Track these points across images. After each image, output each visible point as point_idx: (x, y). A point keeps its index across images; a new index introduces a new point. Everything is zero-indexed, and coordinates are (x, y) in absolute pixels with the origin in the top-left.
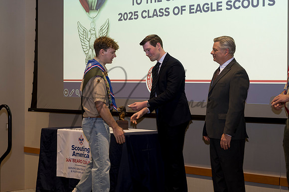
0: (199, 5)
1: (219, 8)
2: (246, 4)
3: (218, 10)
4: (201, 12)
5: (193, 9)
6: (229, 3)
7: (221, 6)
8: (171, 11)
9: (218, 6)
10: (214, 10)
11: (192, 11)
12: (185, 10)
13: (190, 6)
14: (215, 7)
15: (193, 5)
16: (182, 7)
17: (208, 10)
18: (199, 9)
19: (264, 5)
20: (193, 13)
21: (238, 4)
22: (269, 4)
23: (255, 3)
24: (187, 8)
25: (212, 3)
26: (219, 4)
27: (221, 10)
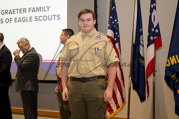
0: (20, 18)
1: (31, 20)
2: (45, 18)
3: (30, 21)
4: (21, 22)
5: (17, 20)
6: (36, 18)
7: (32, 19)
8: (4, 20)
9: (30, 19)
10: (28, 21)
11: (16, 21)
12: (12, 20)
13: (15, 18)
14: (28, 19)
15: (17, 18)
16: (10, 19)
17: (25, 21)
18: (20, 20)
19: (55, 20)
20: (17, 22)
21: (41, 18)
22: (57, 19)
23: (50, 18)
24: (13, 20)
25: (27, 17)
26: (31, 18)
27: (32, 21)
